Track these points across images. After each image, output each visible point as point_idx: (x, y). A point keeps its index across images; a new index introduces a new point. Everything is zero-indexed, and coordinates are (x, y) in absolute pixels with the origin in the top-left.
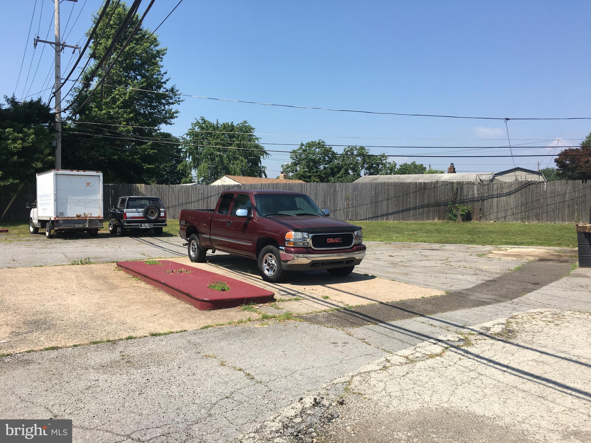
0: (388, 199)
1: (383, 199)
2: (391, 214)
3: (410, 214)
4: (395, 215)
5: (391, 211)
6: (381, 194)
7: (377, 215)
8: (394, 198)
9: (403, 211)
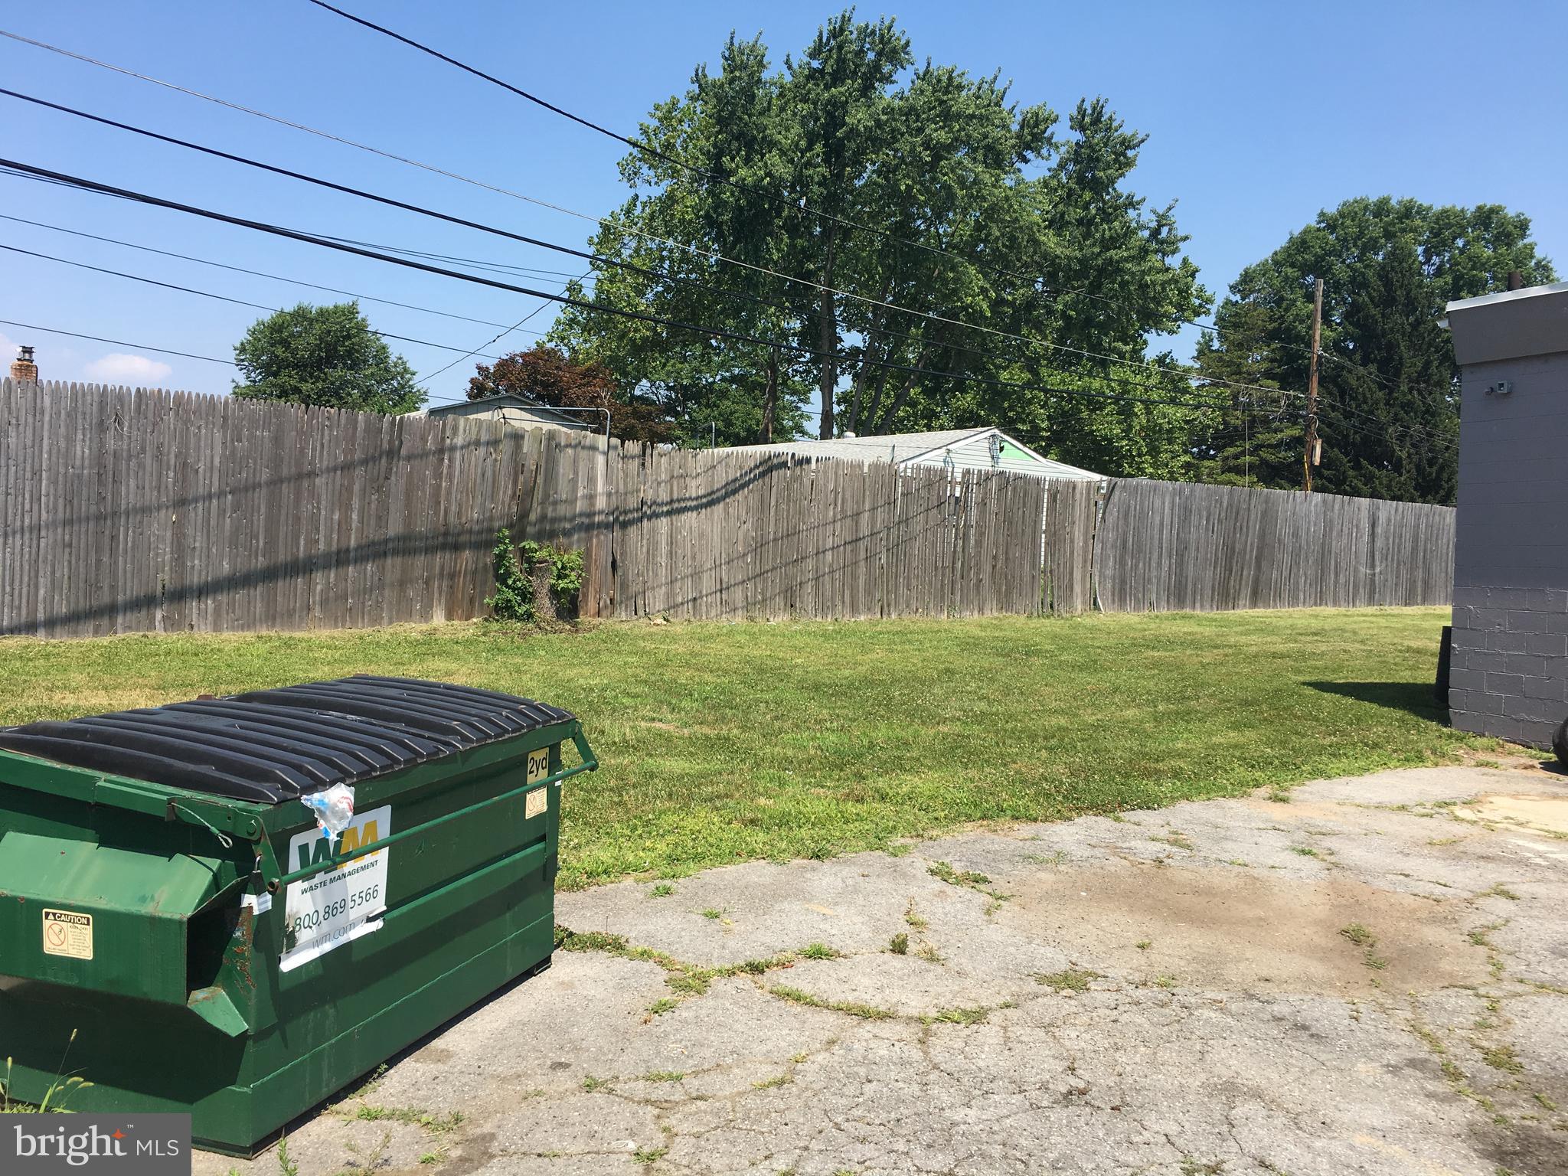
0: (181, 503)
1: (151, 497)
2: (203, 591)
3: (310, 590)
4: (223, 598)
5: (197, 572)
6: (141, 466)
7: (106, 599)
8: (221, 494)
9: (270, 575)
